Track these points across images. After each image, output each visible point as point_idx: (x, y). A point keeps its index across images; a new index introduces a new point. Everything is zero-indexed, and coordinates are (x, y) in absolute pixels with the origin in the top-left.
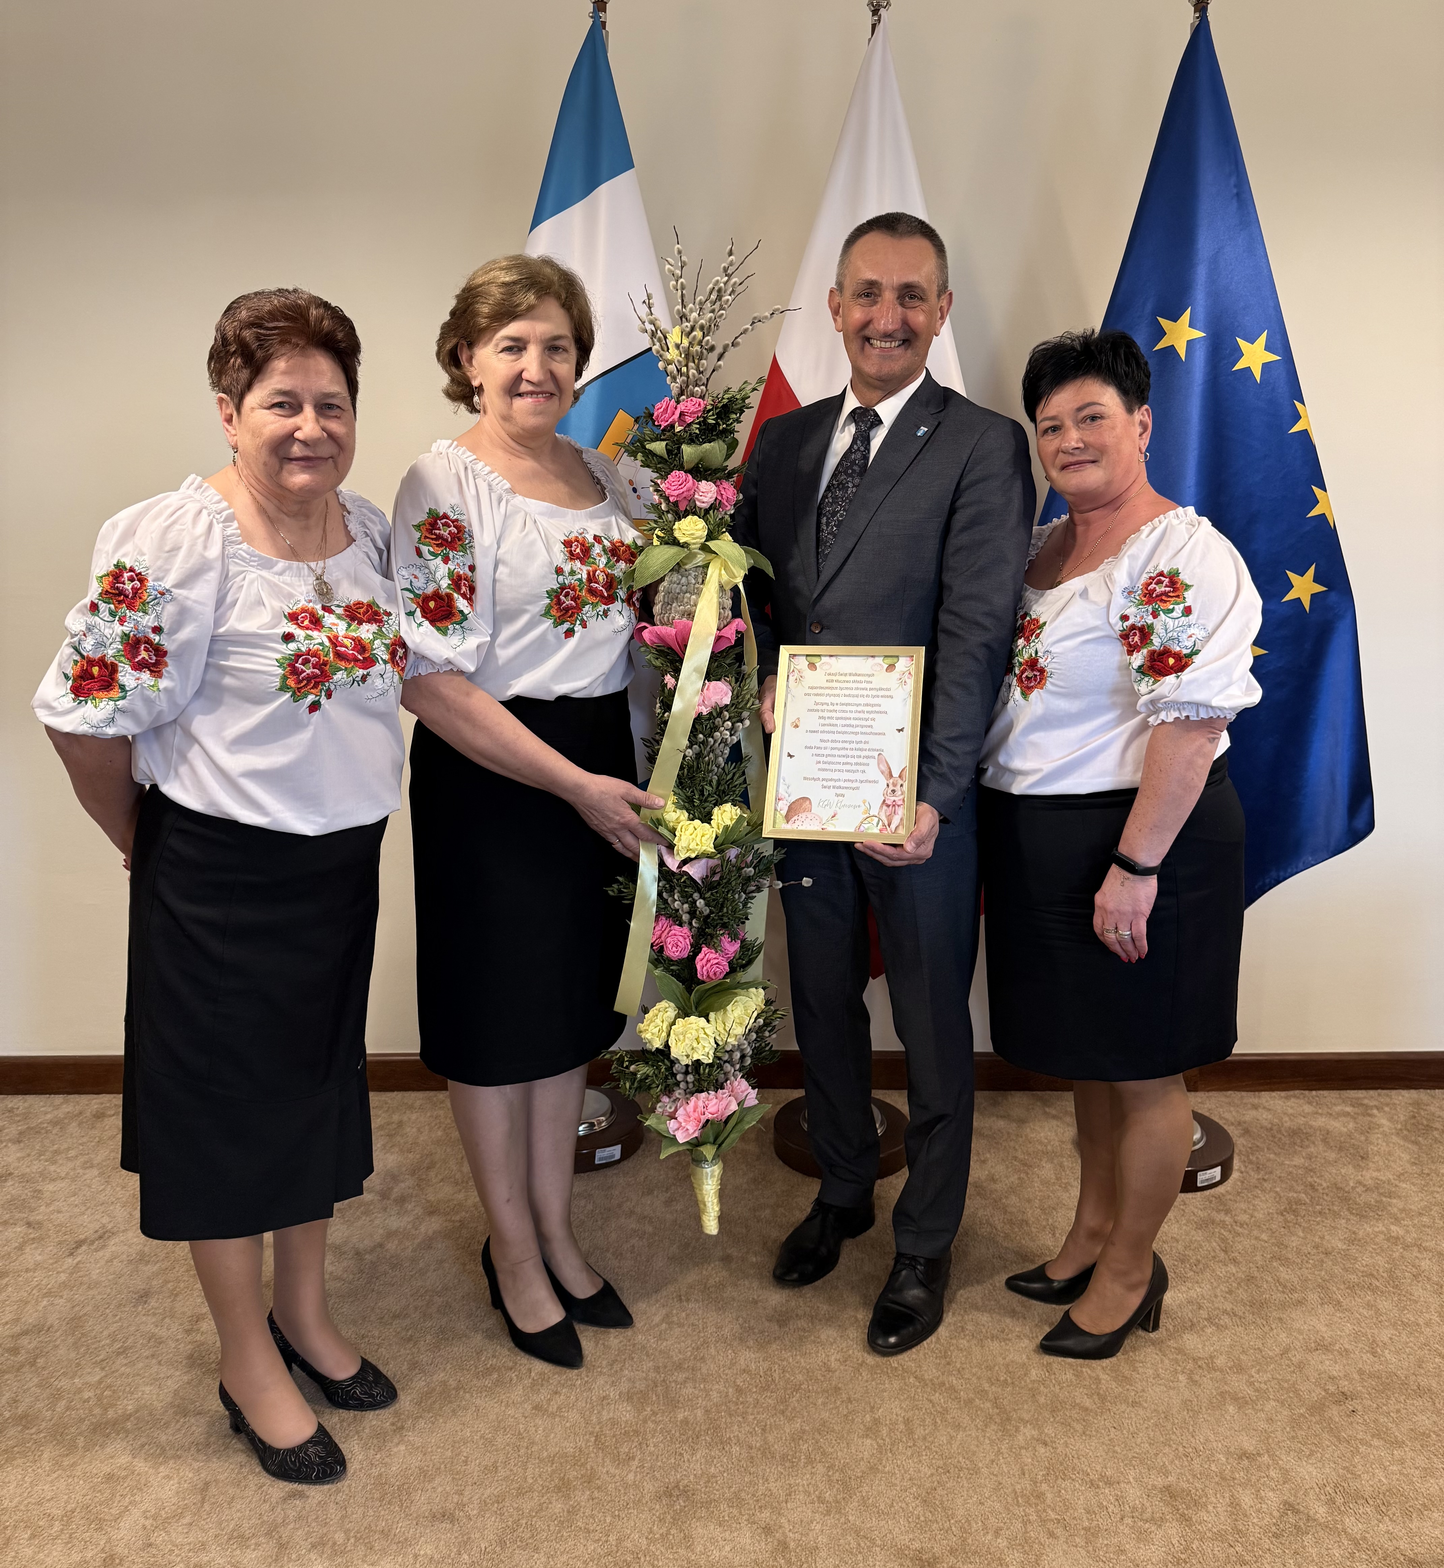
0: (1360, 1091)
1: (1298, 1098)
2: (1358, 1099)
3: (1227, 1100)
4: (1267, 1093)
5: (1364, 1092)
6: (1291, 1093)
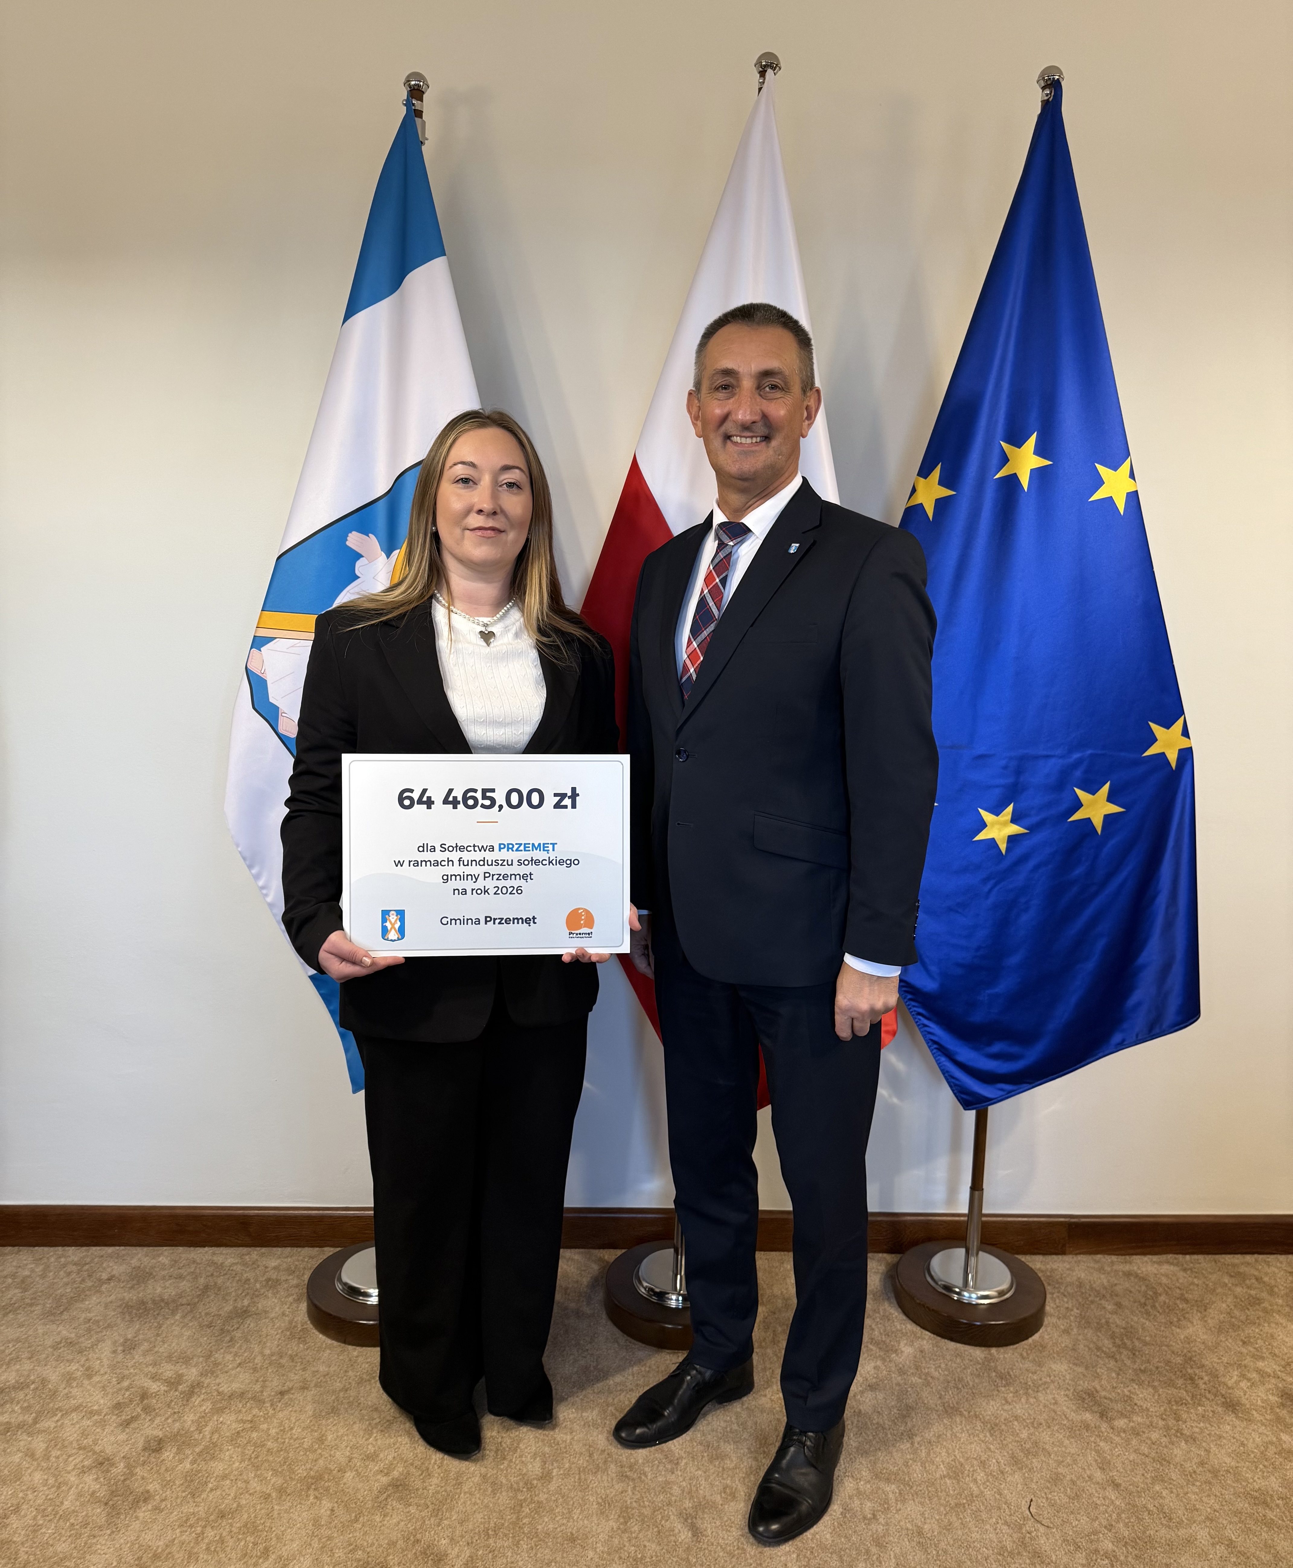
0: (1236, 1256)
1: (1172, 1264)
2: (1234, 1265)
3: (1096, 1266)
4: (1139, 1257)
5: (1239, 1256)
6: (1164, 1257)
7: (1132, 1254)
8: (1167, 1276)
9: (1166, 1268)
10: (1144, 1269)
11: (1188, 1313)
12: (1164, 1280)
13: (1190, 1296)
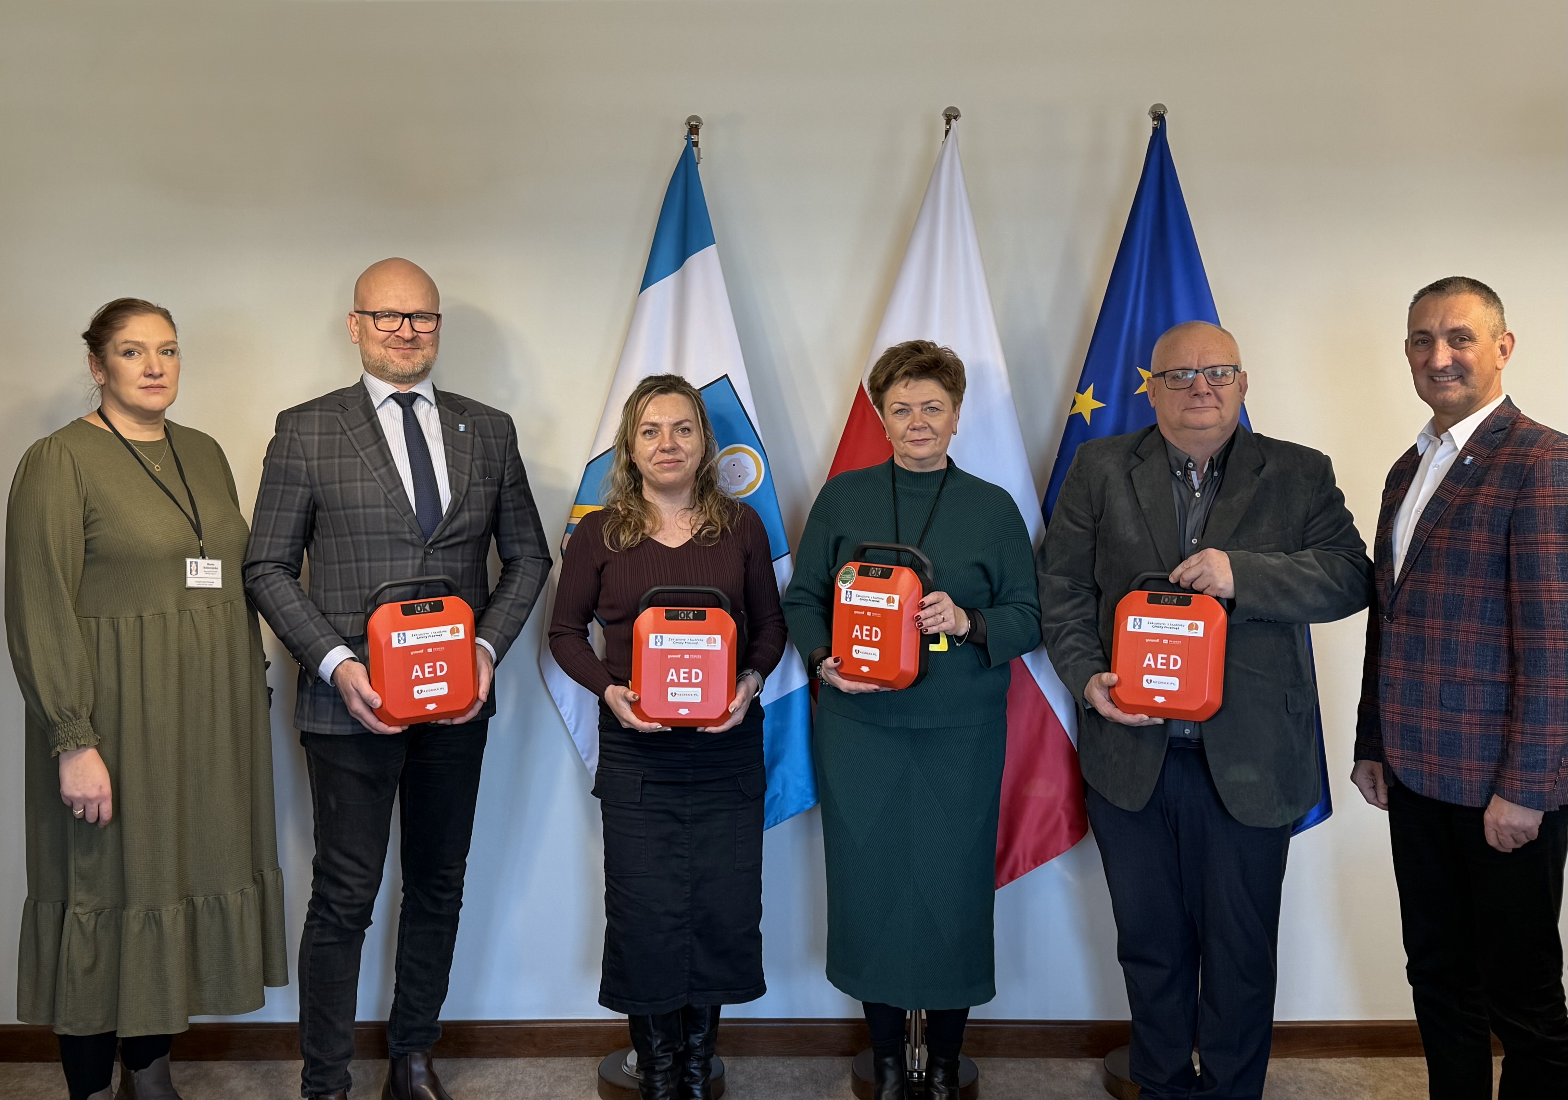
7: (1319, 1058)
8: (1347, 1071)
9: (1348, 1065)
10: (1328, 1067)
11: (1361, 1093)
12: (1344, 1073)
13: (1366, 1083)
